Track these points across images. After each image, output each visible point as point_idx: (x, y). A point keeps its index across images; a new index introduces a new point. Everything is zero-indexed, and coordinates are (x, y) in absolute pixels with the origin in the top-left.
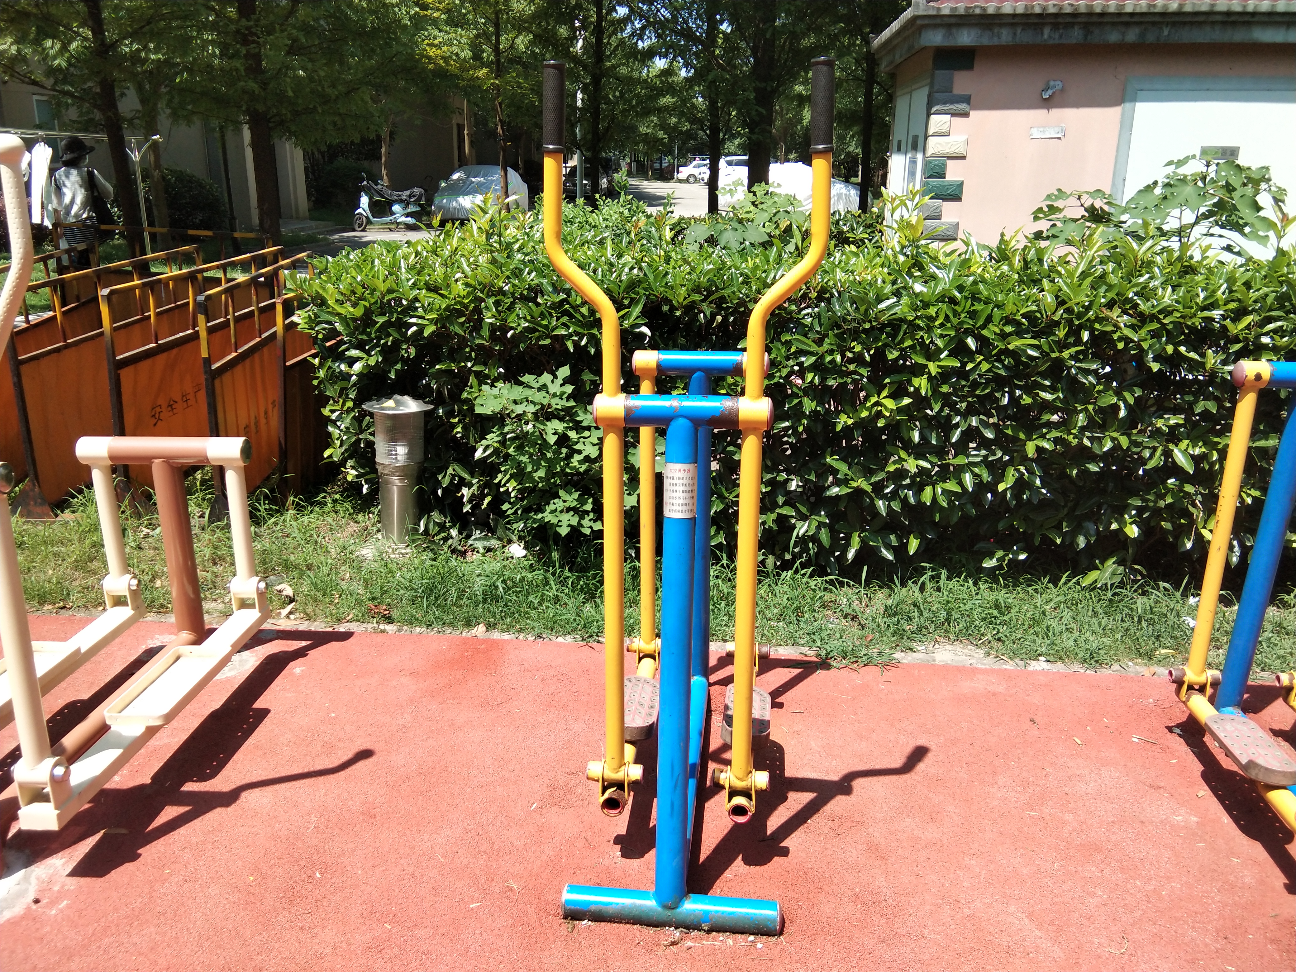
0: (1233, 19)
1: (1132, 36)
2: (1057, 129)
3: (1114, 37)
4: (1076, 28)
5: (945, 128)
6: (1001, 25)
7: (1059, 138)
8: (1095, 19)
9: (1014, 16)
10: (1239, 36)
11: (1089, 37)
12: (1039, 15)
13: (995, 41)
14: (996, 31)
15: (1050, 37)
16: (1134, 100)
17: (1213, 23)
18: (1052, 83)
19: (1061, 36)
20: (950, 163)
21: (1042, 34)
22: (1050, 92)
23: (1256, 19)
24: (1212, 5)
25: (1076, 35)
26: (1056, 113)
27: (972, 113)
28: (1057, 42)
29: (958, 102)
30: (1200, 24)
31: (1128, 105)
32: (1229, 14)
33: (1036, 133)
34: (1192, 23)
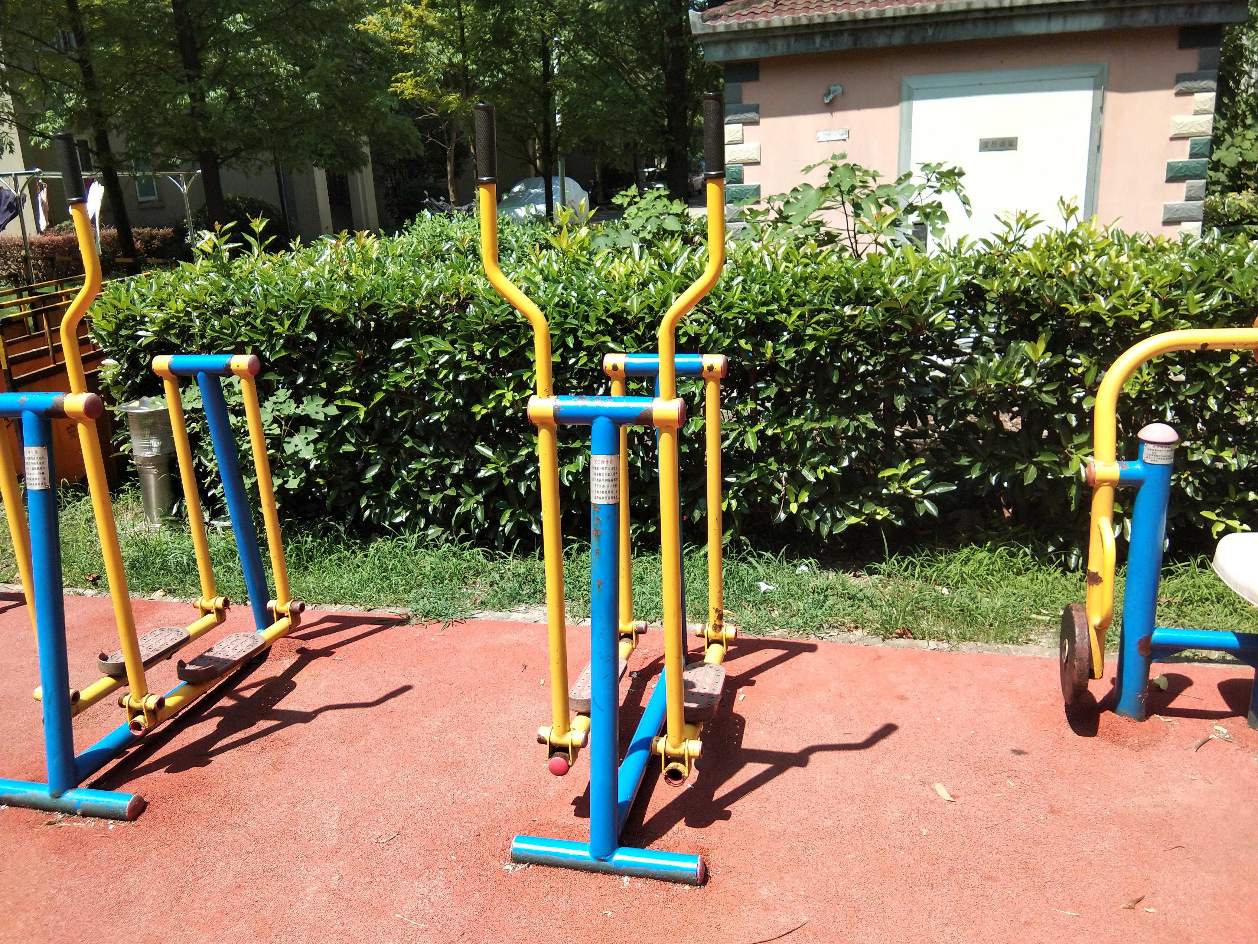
0: (992, 14)
1: (898, 38)
2: (841, 131)
3: (881, 41)
4: (845, 35)
5: (738, 137)
6: (775, 37)
7: (844, 140)
8: (860, 26)
9: (784, 28)
10: (1002, 30)
11: (858, 43)
12: (807, 26)
13: (772, 53)
14: (771, 43)
15: (821, 45)
16: (910, 98)
17: (975, 20)
18: (832, 88)
19: (832, 45)
20: (746, 169)
21: (814, 43)
22: (831, 96)
23: (1015, 12)
24: (969, 4)
25: (845, 42)
26: (839, 116)
27: (762, 121)
28: (828, 49)
29: (747, 112)
30: (963, 22)
31: (905, 104)
32: (987, 10)
33: (822, 137)
34: (954, 22)
